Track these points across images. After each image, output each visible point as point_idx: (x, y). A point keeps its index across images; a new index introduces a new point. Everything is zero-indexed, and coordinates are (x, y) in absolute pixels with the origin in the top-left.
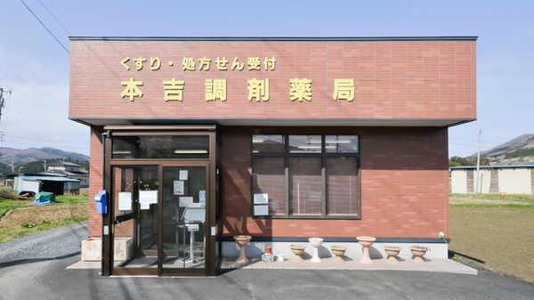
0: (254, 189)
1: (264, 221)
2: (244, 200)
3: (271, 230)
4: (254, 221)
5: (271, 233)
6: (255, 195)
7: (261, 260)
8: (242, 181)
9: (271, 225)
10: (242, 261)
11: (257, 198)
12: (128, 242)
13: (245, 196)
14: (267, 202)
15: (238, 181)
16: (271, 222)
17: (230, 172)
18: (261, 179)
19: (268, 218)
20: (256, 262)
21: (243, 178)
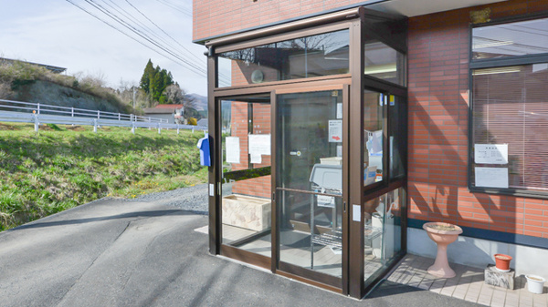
0: (476, 134)
1: (496, 200)
2: (453, 155)
3: (513, 221)
4: (473, 197)
5: (514, 226)
6: (478, 147)
7: (482, 278)
8: (449, 118)
9: (514, 210)
10: (439, 272)
11: (481, 153)
12: (264, 208)
13: (456, 148)
14: (506, 160)
15: (441, 118)
16: (514, 205)
17: (424, 103)
18: (492, 114)
19: (508, 194)
20: (471, 280)
21: (451, 112)
